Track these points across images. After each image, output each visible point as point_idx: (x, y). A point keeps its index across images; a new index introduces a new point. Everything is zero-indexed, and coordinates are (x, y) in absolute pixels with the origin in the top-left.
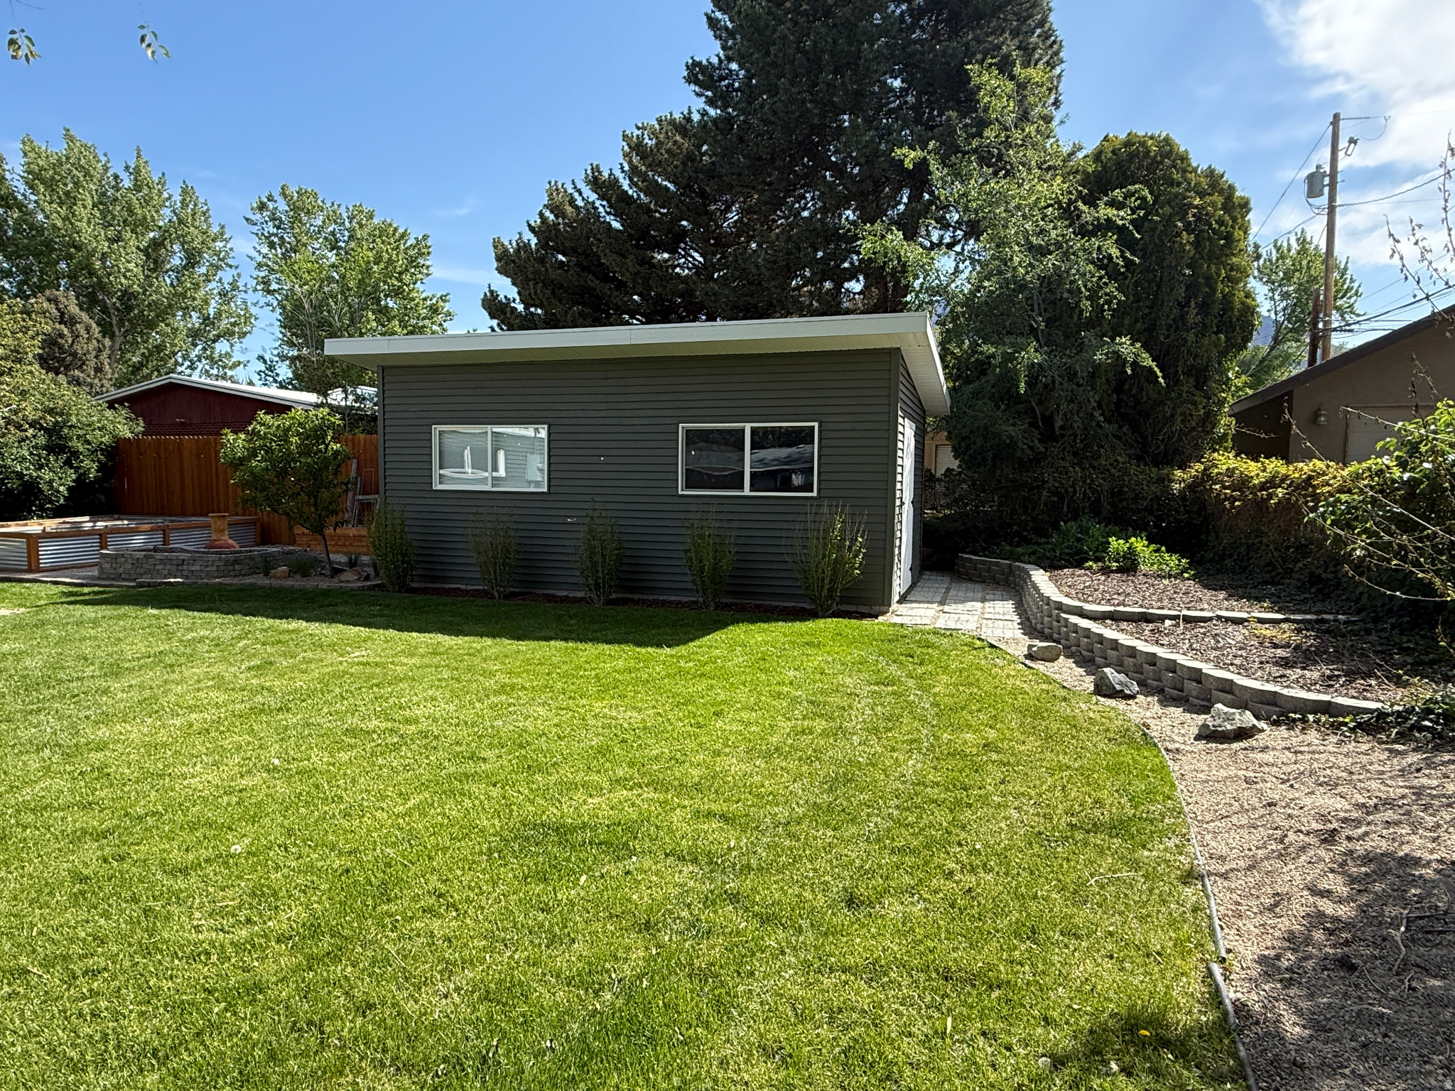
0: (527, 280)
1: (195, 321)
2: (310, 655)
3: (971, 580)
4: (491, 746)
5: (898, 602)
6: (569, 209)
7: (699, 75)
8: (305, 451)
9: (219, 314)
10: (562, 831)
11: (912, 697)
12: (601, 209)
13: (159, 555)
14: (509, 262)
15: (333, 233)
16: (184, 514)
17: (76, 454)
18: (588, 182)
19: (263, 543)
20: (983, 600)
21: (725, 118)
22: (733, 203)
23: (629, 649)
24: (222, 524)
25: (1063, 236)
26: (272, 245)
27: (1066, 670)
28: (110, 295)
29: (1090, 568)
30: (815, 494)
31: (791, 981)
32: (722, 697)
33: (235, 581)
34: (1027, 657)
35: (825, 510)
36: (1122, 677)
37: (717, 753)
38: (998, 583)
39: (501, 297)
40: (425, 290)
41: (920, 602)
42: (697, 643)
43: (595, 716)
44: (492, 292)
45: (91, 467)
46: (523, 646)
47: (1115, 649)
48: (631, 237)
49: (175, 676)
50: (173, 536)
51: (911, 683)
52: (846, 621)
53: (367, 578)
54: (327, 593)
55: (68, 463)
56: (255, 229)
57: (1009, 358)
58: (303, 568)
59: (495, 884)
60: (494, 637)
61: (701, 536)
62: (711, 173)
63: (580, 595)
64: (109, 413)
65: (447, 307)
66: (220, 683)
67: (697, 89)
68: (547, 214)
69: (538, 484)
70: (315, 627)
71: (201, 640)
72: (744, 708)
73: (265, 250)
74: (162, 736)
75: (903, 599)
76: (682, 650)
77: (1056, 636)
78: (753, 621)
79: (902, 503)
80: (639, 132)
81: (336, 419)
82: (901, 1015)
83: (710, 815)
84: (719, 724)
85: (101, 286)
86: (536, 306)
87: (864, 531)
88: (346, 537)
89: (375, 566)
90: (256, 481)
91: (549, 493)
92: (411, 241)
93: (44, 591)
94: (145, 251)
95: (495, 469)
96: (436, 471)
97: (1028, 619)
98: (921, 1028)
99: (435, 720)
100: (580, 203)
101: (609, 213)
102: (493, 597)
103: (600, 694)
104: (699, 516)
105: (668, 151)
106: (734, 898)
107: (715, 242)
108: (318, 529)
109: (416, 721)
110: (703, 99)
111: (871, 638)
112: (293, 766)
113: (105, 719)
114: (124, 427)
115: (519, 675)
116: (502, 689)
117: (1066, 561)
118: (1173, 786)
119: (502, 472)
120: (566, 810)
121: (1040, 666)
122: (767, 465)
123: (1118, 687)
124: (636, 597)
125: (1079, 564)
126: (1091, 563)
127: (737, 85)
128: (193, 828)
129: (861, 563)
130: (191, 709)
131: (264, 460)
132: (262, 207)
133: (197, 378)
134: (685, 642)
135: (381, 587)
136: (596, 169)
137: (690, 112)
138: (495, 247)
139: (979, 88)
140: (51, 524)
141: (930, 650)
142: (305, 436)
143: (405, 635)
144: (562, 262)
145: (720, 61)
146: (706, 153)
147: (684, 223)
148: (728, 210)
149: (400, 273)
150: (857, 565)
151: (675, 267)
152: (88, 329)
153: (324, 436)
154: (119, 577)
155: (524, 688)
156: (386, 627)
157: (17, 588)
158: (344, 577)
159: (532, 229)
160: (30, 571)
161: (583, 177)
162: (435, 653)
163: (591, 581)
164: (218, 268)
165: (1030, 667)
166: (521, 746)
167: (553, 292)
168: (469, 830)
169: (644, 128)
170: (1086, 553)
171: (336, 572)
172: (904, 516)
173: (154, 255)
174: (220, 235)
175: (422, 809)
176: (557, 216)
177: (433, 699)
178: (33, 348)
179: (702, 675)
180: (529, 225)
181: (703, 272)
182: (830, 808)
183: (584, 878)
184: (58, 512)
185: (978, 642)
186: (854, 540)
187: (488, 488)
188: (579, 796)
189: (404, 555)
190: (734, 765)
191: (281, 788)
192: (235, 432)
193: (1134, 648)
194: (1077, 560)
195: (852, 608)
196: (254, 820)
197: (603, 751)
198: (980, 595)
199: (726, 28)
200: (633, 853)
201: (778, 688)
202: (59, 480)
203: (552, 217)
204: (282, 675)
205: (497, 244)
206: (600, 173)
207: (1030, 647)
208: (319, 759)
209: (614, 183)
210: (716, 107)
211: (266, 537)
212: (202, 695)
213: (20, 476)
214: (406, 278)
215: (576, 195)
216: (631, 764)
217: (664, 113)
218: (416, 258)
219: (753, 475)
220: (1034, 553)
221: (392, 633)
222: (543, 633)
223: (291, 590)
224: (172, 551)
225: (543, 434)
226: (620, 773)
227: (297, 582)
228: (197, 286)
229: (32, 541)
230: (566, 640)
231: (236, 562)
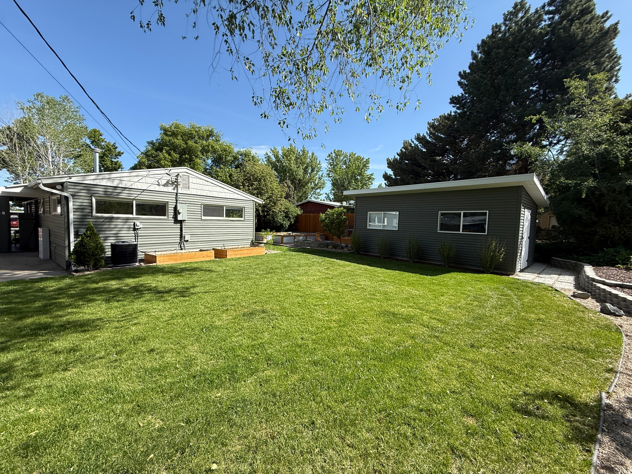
0: (396, 169)
1: (313, 185)
2: (337, 267)
3: (556, 267)
4: (378, 293)
5: (519, 272)
6: (409, 148)
7: (454, 101)
8: (337, 218)
9: (318, 183)
10: (394, 314)
11: (514, 301)
12: (420, 146)
13: (306, 242)
14: (391, 164)
15: (345, 160)
16: (310, 232)
17: (290, 218)
18: (416, 139)
19: (326, 240)
20: (560, 275)
21: (463, 113)
22: (466, 138)
23: (418, 276)
24: (318, 235)
25: (610, 136)
26: (331, 165)
27: (591, 303)
28: (296, 180)
29: (619, 267)
30: (486, 233)
31: (449, 357)
32: (445, 291)
33: (321, 249)
34: (572, 296)
35: (489, 239)
36: (615, 308)
37: (440, 305)
38: (570, 269)
39: (388, 174)
40: (368, 173)
41: (529, 273)
42: (440, 276)
43: (406, 291)
44: (386, 173)
45: (292, 220)
46: (388, 271)
47: (617, 298)
48: (429, 153)
49: (311, 268)
50: (308, 237)
51: (515, 297)
52: (495, 276)
53: (350, 250)
54: (340, 253)
55: (288, 220)
56: (327, 161)
57: (580, 185)
58: (335, 247)
59: (377, 321)
60: (381, 268)
61: (444, 245)
62: (458, 131)
63: (405, 259)
64: (296, 209)
65: (373, 177)
66: (319, 271)
67: (454, 105)
68: (403, 149)
69: (396, 227)
70: (338, 261)
71: (315, 261)
72: (452, 295)
73: (329, 166)
74: (309, 280)
75: (522, 271)
76: (435, 277)
77: (590, 290)
78: (460, 272)
79: (522, 238)
80: (433, 121)
81: (345, 210)
82: (479, 372)
83: (434, 319)
84: (442, 298)
85: (295, 178)
86: (398, 176)
87: (505, 247)
88: (345, 239)
89: (352, 247)
90: (326, 225)
91: (398, 230)
92: (365, 160)
93: (285, 248)
94: (304, 170)
95: (384, 223)
96: (368, 223)
97: (579, 284)
98: (484, 376)
99: (365, 285)
100: (413, 145)
101: (422, 147)
102: (381, 258)
103: (408, 286)
104: (444, 239)
105: (443, 126)
106: (437, 337)
107: (458, 152)
108: (339, 237)
109: (361, 285)
110: (456, 108)
111: (503, 282)
112: (335, 290)
113: (299, 275)
114: (299, 212)
115: (386, 278)
116: (382, 281)
117: (605, 263)
118: (621, 345)
119: (386, 224)
120: (396, 310)
121: (578, 300)
122: (475, 222)
123: (612, 311)
124: (422, 261)
125: (613, 265)
126: (620, 265)
127: (468, 101)
128: (317, 298)
129: (503, 257)
130: (314, 276)
131: (328, 220)
132: (329, 155)
133: (313, 200)
134: (435, 275)
135: (353, 253)
136: (418, 135)
137: (451, 112)
138: (387, 161)
139: (569, 88)
140: (285, 233)
141: (527, 288)
142: (337, 215)
143: (359, 265)
144: (407, 163)
145: (462, 95)
146: (456, 124)
147: (447, 147)
148: (464, 140)
149: (361, 169)
150: (501, 258)
151: (444, 160)
152: (292, 189)
153: (342, 215)
154: (298, 246)
155: (387, 281)
156: (354, 263)
157: (280, 247)
158: (345, 249)
159: (398, 154)
160: (282, 243)
161: (414, 137)
162: (366, 270)
163: (409, 256)
164: (318, 171)
165: (572, 299)
166: (386, 294)
167: (403, 172)
168: (372, 309)
169: (435, 120)
170: (617, 261)
171: (343, 248)
172: (524, 243)
173: (305, 170)
174: (319, 164)
175: (362, 304)
176: (406, 150)
177: (365, 281)
178: (284, 195)
179: (440, 285)
180: (397, 154)
181: (454, 162)
182: (472, 324)
183: (398, 325)
184: (286, 231)
185: (550, 288)
186: (500, 249)
187: (381, 228)
188: (399, 307)
189: (359, 245)
190: (444, 309)
191: (333, 294)
192: (323, 214)
193: (625, 298)
194: (612, 263)
195: (500, 272)
196: (328, 299)
197: (407, 299)
198: (559, 273)
199: (465, 84)
200: (411, 322)
201: (464, 292)
202: (287, 224)
203: (404, 150)
204: (331, 271)
205: (388, 160)
206: (420, 136)
207: (574, 292)
208: (340, 289)
209: (424, 137)
210: (460, 110)
211: (327, 239)
212: (316, 273)
213: (280, 222)
214: (363, 170)
215: (412, 143)
216: (414, 303)
217: (442, 114)
218: (366, 164)
219: (463, 225)
220: (589, 259)
221: (355, 264)
222: (394, 268)
223: (332, 252)
224: (308, 241)
225: (398, 213)
226: (411, 305)
227: (334, 250)
228: (314, 177)
229: (282, 237)
230: (400, 271)
231: (321, 244)
